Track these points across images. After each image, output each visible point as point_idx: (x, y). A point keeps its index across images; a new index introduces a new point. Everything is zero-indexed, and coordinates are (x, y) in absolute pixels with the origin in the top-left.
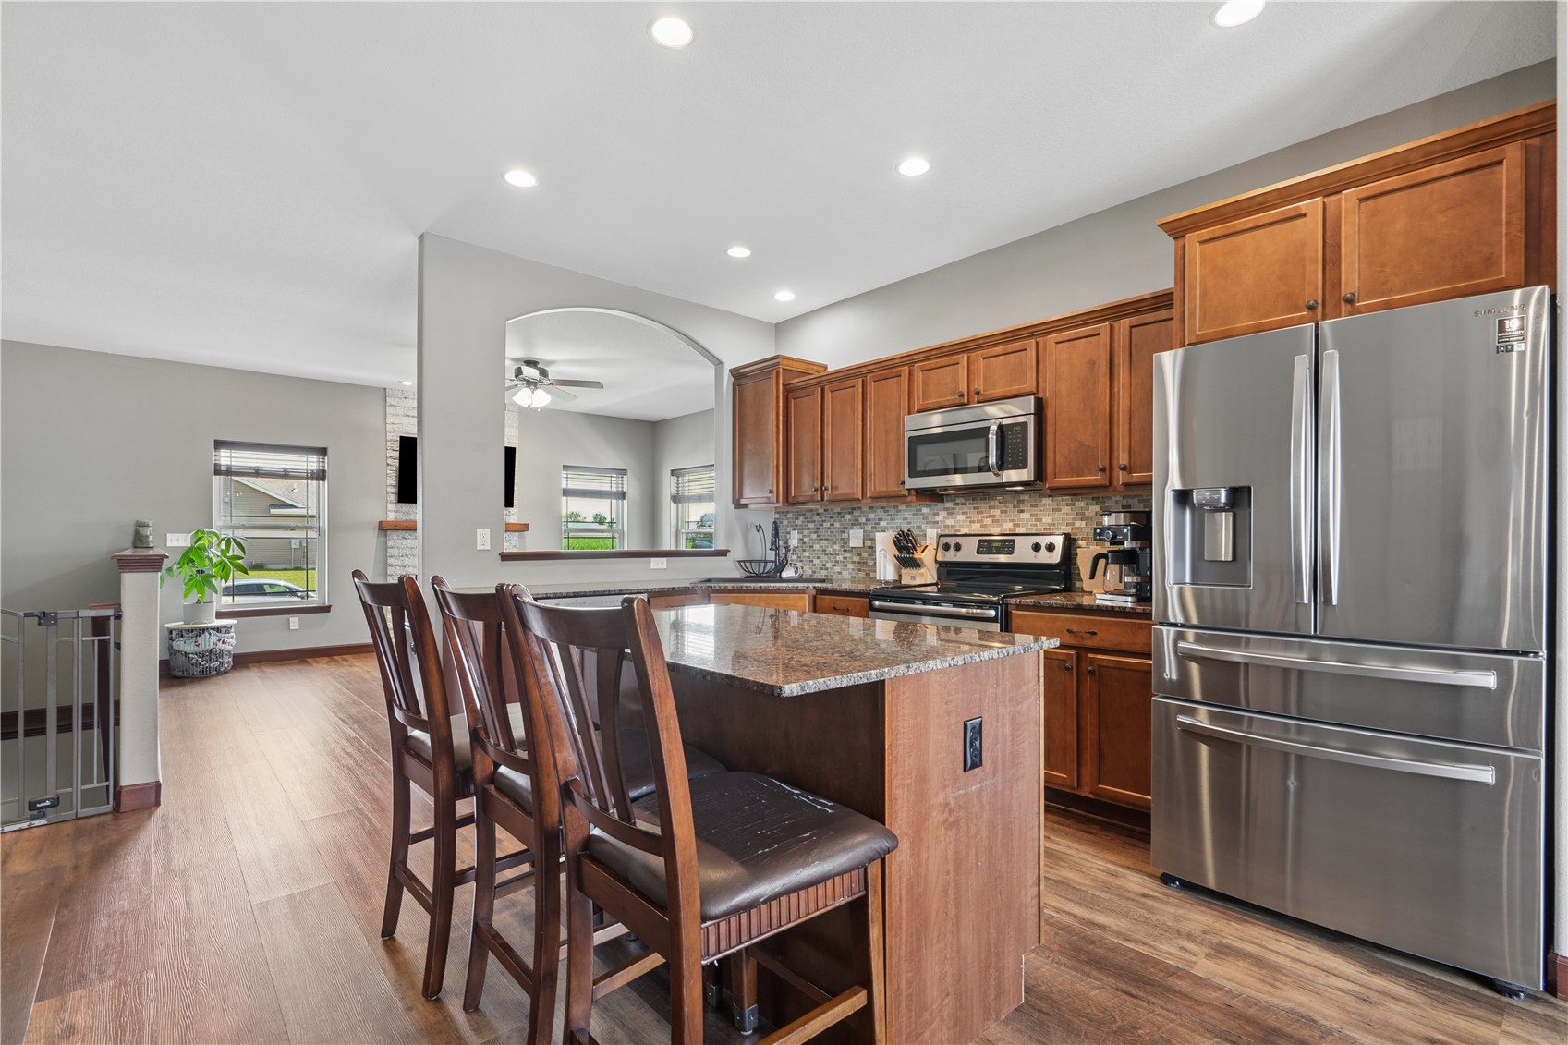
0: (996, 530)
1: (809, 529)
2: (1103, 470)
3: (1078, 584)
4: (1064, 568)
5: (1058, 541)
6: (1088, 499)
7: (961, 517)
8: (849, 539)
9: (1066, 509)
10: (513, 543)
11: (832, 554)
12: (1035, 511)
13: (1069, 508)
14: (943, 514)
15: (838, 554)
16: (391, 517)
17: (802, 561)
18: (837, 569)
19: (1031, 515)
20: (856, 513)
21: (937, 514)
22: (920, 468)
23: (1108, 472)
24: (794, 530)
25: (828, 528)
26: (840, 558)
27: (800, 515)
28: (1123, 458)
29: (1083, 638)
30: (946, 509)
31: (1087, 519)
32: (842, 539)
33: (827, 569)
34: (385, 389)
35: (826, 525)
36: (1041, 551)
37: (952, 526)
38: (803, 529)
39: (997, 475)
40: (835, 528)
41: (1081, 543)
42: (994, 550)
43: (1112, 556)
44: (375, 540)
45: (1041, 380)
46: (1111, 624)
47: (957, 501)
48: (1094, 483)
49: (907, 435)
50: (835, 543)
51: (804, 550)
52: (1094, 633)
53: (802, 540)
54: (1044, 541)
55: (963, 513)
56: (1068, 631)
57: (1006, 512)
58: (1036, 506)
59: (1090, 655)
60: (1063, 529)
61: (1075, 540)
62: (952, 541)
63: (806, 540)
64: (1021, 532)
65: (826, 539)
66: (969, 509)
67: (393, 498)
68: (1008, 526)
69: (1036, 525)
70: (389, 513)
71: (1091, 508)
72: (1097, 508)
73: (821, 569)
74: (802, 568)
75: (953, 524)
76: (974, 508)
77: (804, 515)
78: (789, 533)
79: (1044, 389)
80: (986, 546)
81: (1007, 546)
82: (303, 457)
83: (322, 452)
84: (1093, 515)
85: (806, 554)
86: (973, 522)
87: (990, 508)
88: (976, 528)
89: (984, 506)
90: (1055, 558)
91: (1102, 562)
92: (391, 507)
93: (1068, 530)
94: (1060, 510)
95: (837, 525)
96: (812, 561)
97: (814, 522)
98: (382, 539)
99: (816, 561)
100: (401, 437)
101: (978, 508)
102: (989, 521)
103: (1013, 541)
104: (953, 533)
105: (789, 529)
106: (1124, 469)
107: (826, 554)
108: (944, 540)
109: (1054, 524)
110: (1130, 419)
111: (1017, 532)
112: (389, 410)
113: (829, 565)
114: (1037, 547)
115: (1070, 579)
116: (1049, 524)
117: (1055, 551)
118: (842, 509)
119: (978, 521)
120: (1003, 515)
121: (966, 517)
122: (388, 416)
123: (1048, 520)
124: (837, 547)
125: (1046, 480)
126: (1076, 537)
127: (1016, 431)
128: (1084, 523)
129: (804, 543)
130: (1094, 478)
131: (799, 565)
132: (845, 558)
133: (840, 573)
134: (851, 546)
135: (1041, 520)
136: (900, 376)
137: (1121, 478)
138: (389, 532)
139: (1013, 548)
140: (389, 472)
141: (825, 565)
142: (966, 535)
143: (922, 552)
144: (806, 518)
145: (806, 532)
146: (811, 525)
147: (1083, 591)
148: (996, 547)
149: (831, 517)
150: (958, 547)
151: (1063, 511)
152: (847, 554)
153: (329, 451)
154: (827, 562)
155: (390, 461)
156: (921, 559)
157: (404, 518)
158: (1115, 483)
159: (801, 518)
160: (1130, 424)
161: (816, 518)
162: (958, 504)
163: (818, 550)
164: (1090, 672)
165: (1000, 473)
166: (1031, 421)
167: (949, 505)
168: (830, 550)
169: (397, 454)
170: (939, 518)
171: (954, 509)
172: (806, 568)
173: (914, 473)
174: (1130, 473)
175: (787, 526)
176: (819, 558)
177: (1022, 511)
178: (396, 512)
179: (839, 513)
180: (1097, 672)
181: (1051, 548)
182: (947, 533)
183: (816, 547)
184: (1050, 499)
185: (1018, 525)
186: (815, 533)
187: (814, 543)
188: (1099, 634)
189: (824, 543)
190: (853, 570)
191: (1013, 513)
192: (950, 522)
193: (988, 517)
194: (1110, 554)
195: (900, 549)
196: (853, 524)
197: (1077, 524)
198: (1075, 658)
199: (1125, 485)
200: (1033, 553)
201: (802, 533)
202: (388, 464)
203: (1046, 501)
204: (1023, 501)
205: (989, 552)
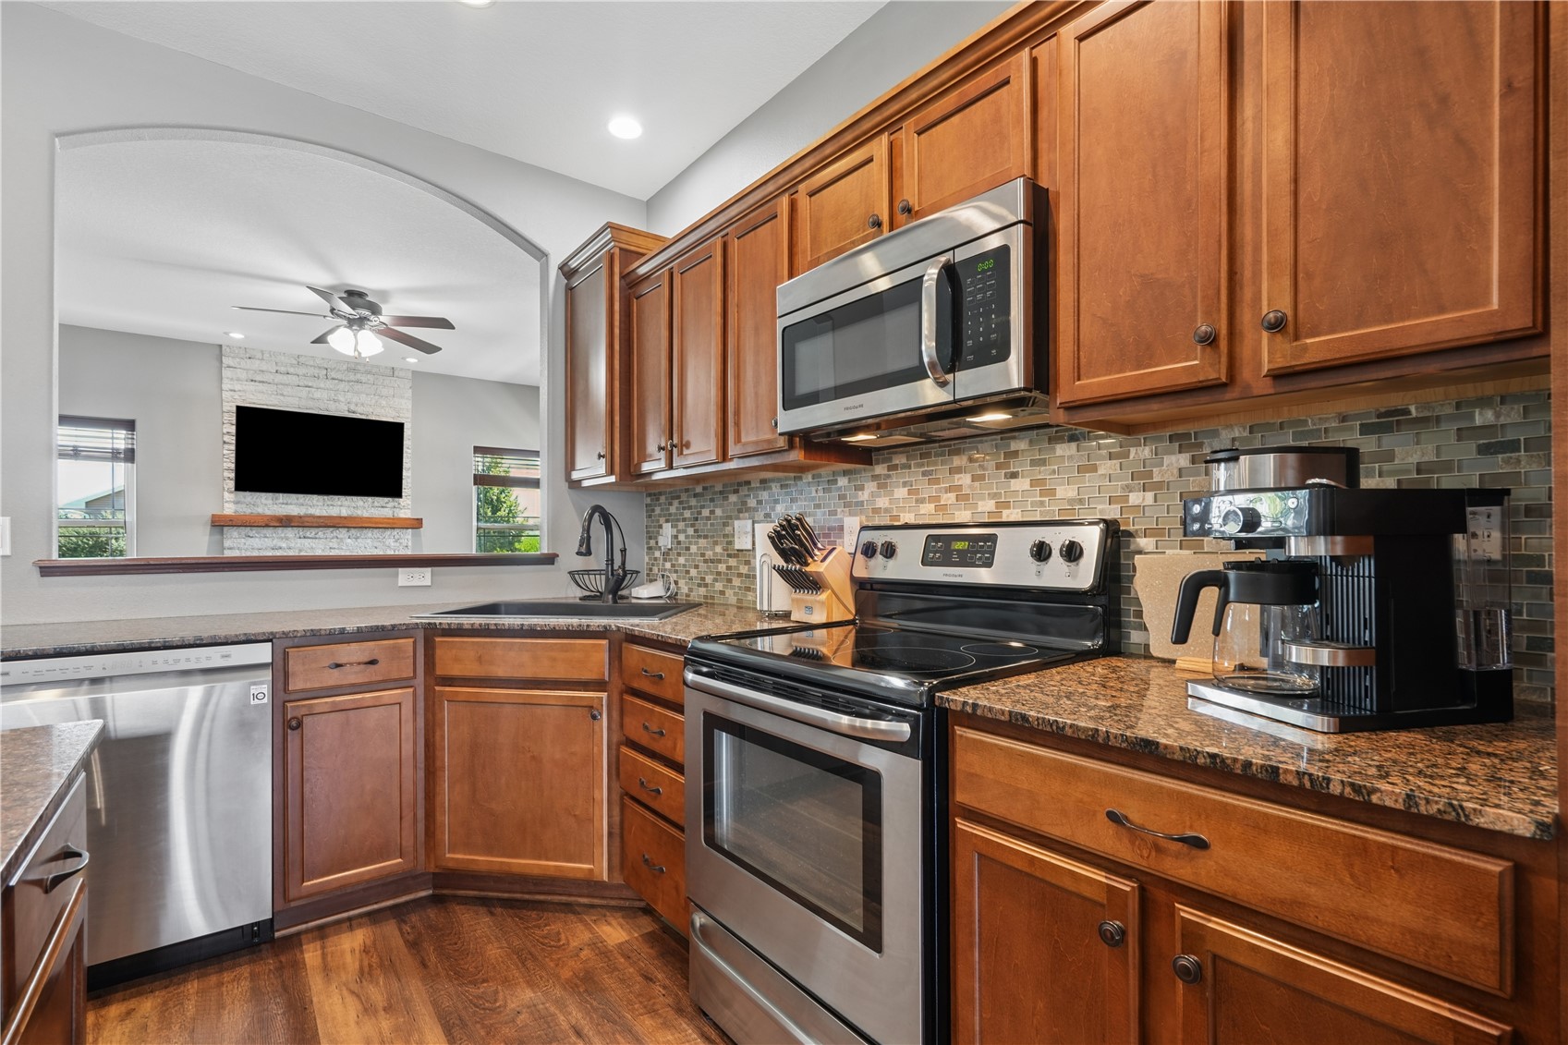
0: (963, 516)
1: (684, 520)
2: (1210, 341)
3: (1136, 637)
4: (1103, 600)
5: (1090, 538)
6: (1160, 439)
7: (901, 493)
8: (733, 536)
9: (1107, 467)
10: (404, 542)
11: (712, 561)
12: (1040, 474)
13: (1116, 462)
14: (871, 487)
15: (719, 561)
16: (229, 509)
17: (676, 572)
18: (719, 586)
19: (1034, 483)
20: (743, 491)
21: (861, 488)
22: (803, 388)
23: (1223, 344)
24: (667, 521)
25: (708, 518)
26: (722, 567)
27: (673, 498)
28: (1270, 295)
29: (1158, 849)
30: (875, 478)
31: (1157, 486)
32: (725, 536)
33: (706, 585)
34: (221, 346)
35: (706, 512)
36: (1051, 559)
37: (887, 510)
38: (678, 520)
39: (943, 384)
40: (716, 518)
41: (1143, 542)
42: (955, 558)
43: (1239, 580)
44: (206, 538)
45: (1043, 146)
46: (1262, 826)
47: (896, 461)
48: (1184, 380)
49: (781, 324)
50: (716, 543)
51: (679, 554)
52: (1199, 844)
53: (676, 537)
54: (1056, 538)
55: (905, 484)
56: (1112, 816)
57: (981, 478)
58: (1043, 462)
59: (1187, 913)
60: (1102, 512)
61: (1129, 534)
62: (879, 538)
63: (682, 537)
64: (1012, 519)
65: (706, 537)
66: (915, 475)
67: (232, 484)
68: (986, 507)
69: (1042, 503)
70: (226, 505)
71: (1168, 460)
72: (1183, 460)
73: (699, 585)
74: (676, 583)
75: (887, 505)
76: (924, 474)
77: (678, 497)
78: (661, 527)
79: (1051, 168)
80: (941, 548)
81: (981, 550)
82: (107, 432)
83: (130, 425)
84: (1171, 475)
85: (682, 560)
86: (922, 501)
87: (952, 471)
88: (927, 512)
89: (941, 469)
90: (1083, 576)
91: (1209, 596)
92: (227, 496)
93: (1113, 513)
94: (1094, 469)
95: (719, 512)
96: (688, 572)
97: (690, 508)
98: (217, 537)
99: (693, 572)
100: (238, 408)
101: (930, 473)
102: (949, 498)
103: (993, 538)
104: (888, 523)
105: (662, 520)
106: (1277, 326)
107: (706, 561)
108: (869, 536)
109: (1081, 501)
110: (1296, 181)
111: (1004, 519)
112: (226, 373)
113: (709, 579)
114: (1041, 552)
115: (1119, 625)
116: (1071, 501)
117: (1083, 561)
118: (724, 486)
119: (931, 499)
120: (977, 484)
121: (910, 492)
122: (225, 381)
123: (1066, 492)
124: (718, 549)
125: (1057, 386)
126: (1131, 528)
127: (984, 271)
128: (1149, 496)
129: (679, 543)
130: (1186, 365)
131: (673, 577)
132: (729, 568)
133: (722, 593)
134: (737, 547)
135: (1052, 492)
136: (776, 216)
137: (1265, 353)
138: (225, 529)
139: (993, 553)
140: (225, 452)
141: (703, 579)
142: (907, 527)
143: (823, 561)
144: (681, 503)
145: (681, 525)
146: (687, 514)
147: (1148, 656)
148: (958, 551)
149: (712, 500)
150: (889, 551)
151: (1101, 471)
152: (732, 562)
153: (138, 425)
154: (706, 573)
155: (227, 438)
156: (818, 573)
157: (248, 511)
158: (1246, 374)
159: (676, 503)
160: (1296, 194)
161: (693, 502)
162: (894, 468)
163: (696, 554)
164: (1184, 972)
165: (950, 377)
166: (1017, 242)
167: (880, 469)
168: (709, 554)
169: (233, 429)
170: (864, 496)
171: (889, 476)
172: (682, 583)
173: (791, 401)
174: (1297, 338)
175: (660, 516)
176: (696, 567)
177: (1014, 475)
178: (236, 503)
179: (721, 492)
180: (1209, 973)
181: (1072, 552)
182: (877, 522)
183: (694, 549)
184: (1074, 445)
185: (1006, 505)
186: (692, 525)
187: (690, 543)
188: (1217, 849)
189: (702, 542)
190: (740, 588)
191: (996, 480)
192: (882, 502)
193: (950, 489)
194: (1232, 575)
195: (784, 554)
196: (740, 511)
197: (1135, 498)
198: (1133, 906)
199: (1279, 376)
200: (1032, 564)
201: (676, 526)
202: (225, 442)
203: (1065, 450)
204: (1015, 454)
205: (946, 562)
